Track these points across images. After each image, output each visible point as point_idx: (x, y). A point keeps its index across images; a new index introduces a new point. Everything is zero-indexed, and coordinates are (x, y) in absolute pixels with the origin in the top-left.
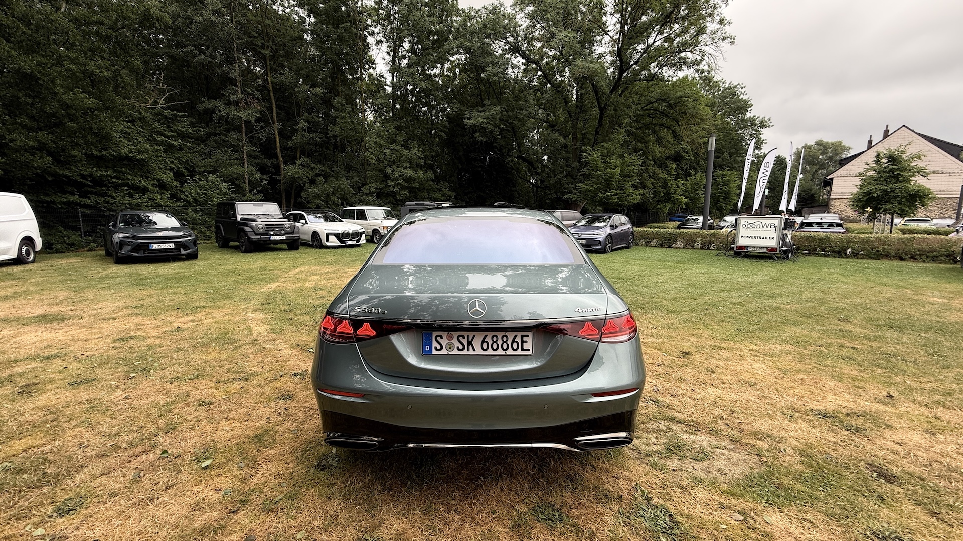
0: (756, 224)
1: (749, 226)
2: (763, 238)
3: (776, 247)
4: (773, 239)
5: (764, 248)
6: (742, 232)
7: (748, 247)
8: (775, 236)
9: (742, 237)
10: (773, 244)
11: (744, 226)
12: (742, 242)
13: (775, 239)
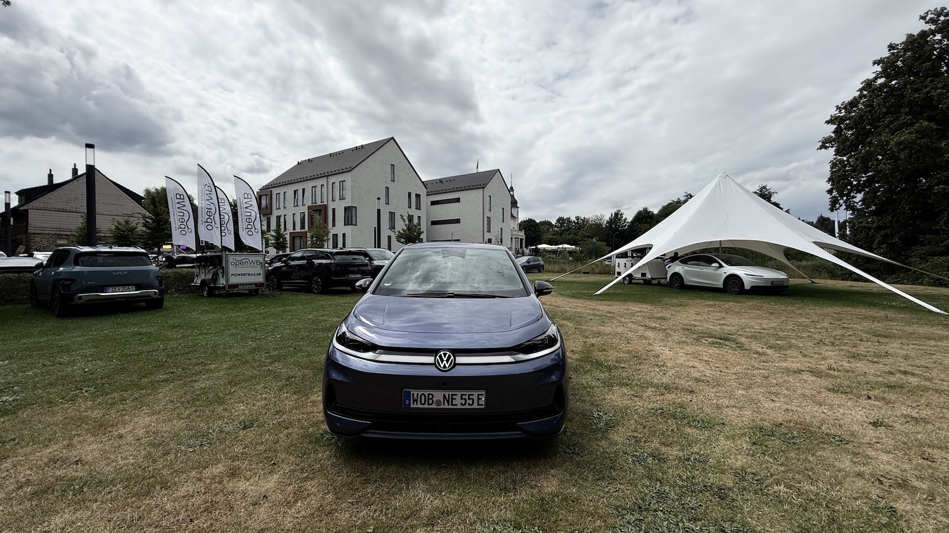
0: (244, 261)
1: (237, 263)
2: (252, 275)
3: (263, 282)
4: (260, 274)
5: (252, 284)
6: (232, 270)
7: (238, 285)
8: (261, 272)
9: (232, 275)
10: (260, 279)
11: (233, 263)
12: (233, 280)
13: (261, 275)
